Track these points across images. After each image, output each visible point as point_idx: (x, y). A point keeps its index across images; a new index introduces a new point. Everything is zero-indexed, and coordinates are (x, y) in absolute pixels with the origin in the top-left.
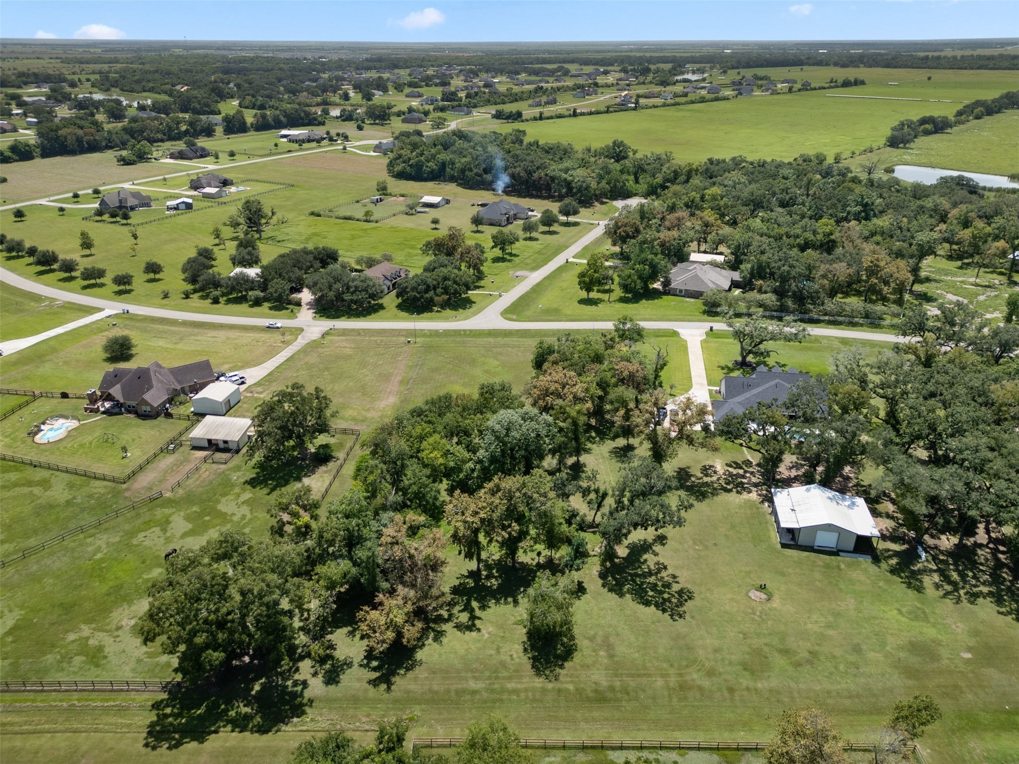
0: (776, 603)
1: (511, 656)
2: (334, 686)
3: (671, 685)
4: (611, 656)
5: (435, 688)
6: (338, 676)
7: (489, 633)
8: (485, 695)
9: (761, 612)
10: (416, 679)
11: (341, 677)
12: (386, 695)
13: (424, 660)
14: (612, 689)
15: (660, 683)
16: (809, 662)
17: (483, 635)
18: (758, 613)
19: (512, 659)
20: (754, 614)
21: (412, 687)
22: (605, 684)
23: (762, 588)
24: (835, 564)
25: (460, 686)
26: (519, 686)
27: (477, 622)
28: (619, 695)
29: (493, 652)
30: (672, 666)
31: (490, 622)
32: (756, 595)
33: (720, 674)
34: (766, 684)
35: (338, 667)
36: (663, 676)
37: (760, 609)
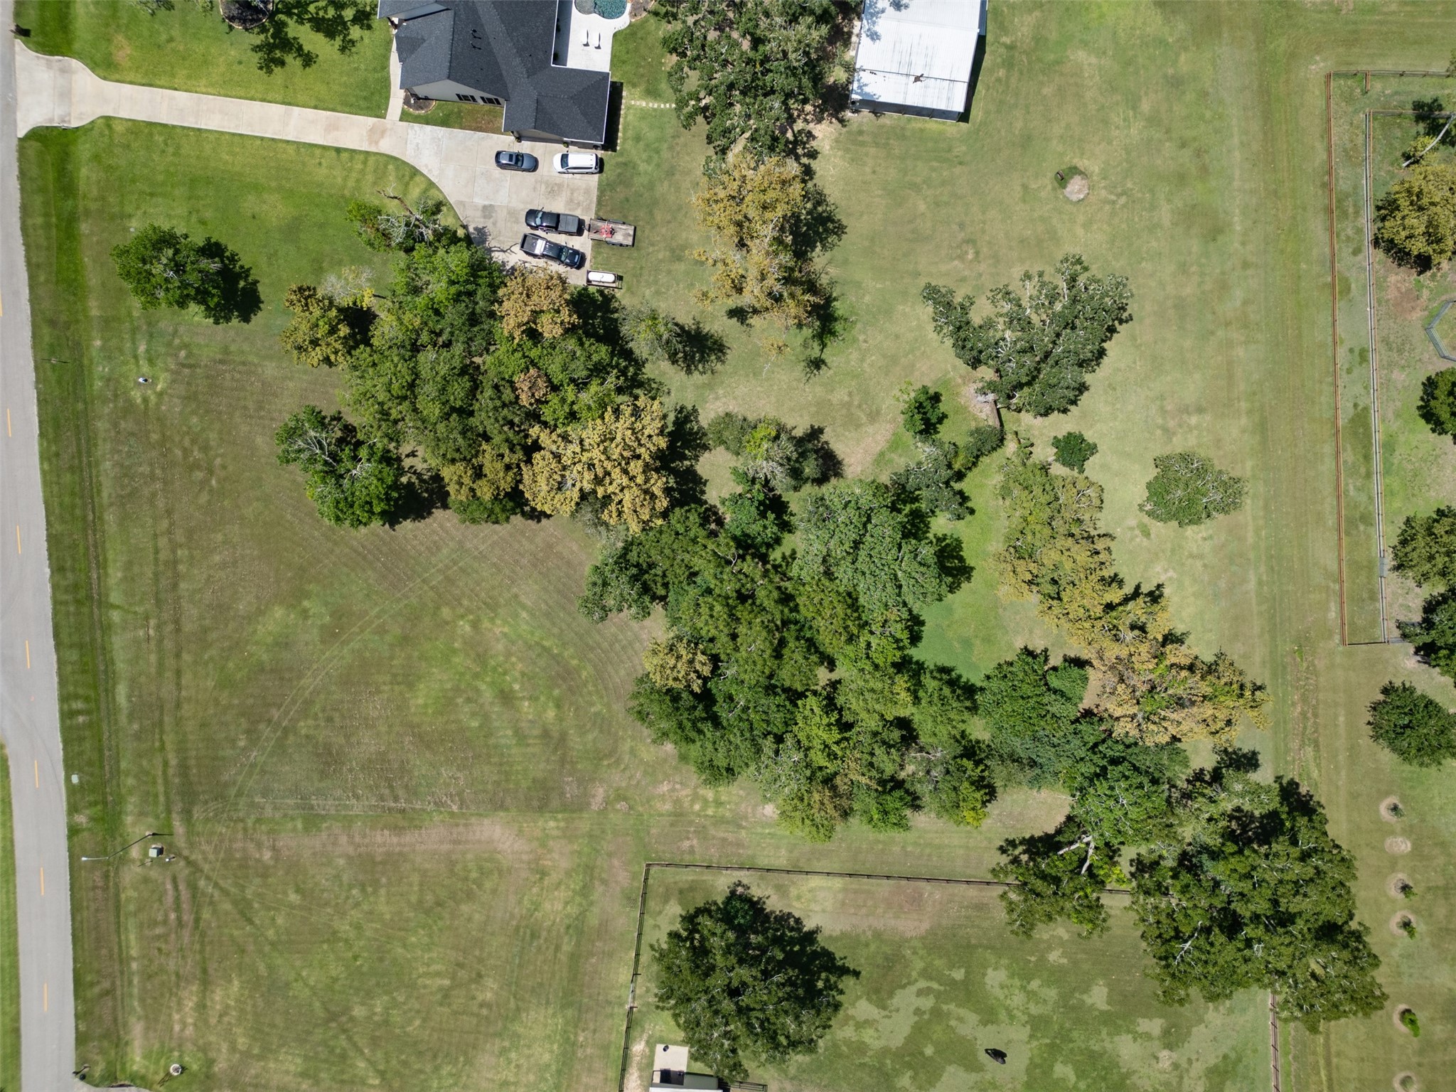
0: (1092, 165)
1: (1205, 539)
2: (1260, 757)
3: (1243, 339)
4: (1200, 410)
5: (1256, 630)
6: (1244, 756)
7: (1166, 571)
8: (1263, 569)
9: (1111, 193)
10: (1245, 656)
11: (1245, 750)
12: (1269, 690)
13: (1216, 651)
14: (1250, 412)
15: (1240, 352)
16: (1198, 153)
17: (1170, 579)
18: (1113, 197)
19: (1211, 537)
20: (1114, 202)
21: (1257, 659)
22: (1244, 421)
23: (1062, 179)
24: (1002, 50)
25: (1254, 601)
26: (1251, 528)
27: (1145, 589)
28: (1257, 404)
29: (1199, 564)
30: (1212, 333)
31: (1145, 570)
32: (1076, 188)
33: (1223, 273)
34: (1236, 219)
35: (1231, 759)
36: (1230, 344)
37: (1103, 193)
